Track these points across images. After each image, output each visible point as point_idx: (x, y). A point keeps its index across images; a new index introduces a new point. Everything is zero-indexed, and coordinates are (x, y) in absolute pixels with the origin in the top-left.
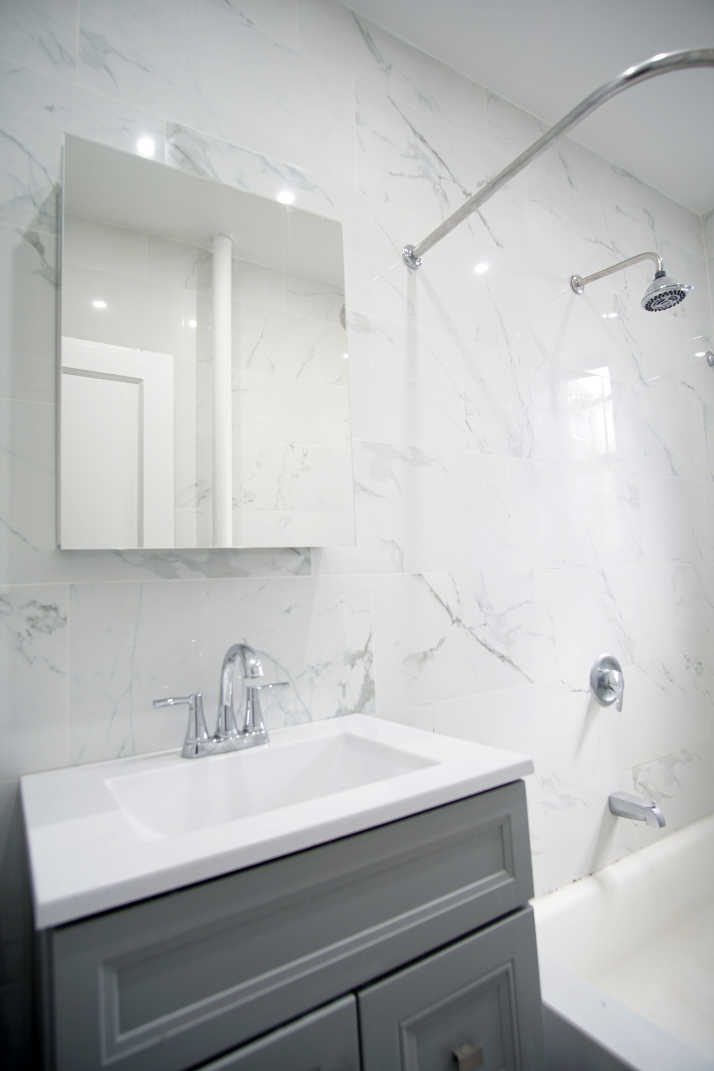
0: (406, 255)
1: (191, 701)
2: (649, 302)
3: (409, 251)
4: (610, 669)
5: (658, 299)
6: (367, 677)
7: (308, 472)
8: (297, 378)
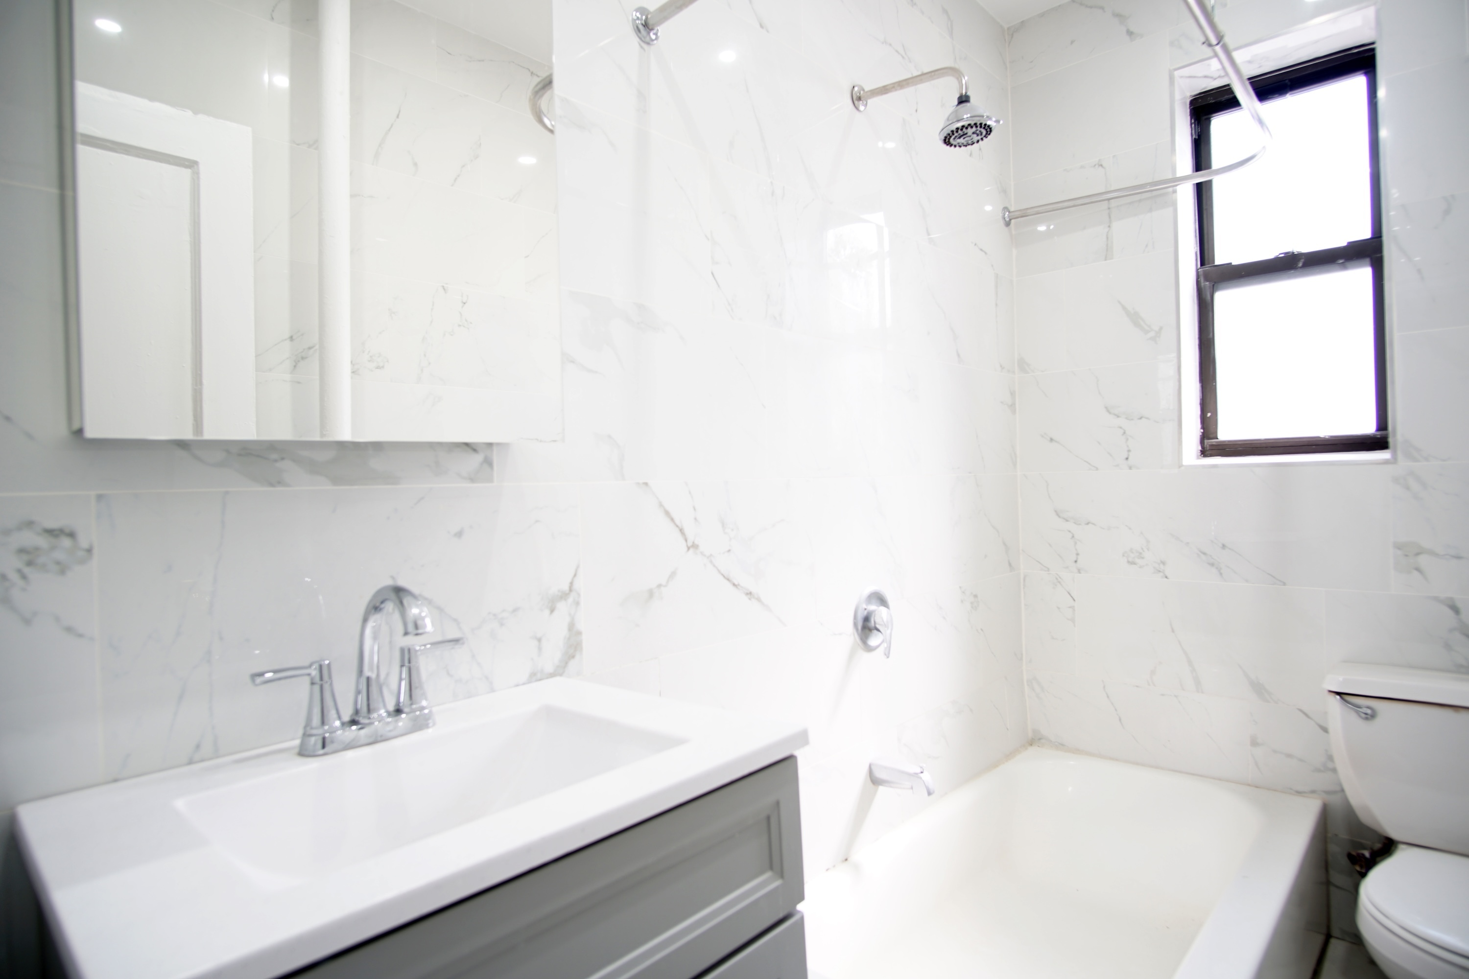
0: (637, 22)
1: (314, 672)
2: (949, 134)
3: (642, 16)
4: (877, 606)
5: (960, 132)
6: (571, 626)
7: (468, 329)
8: (452, 185)
